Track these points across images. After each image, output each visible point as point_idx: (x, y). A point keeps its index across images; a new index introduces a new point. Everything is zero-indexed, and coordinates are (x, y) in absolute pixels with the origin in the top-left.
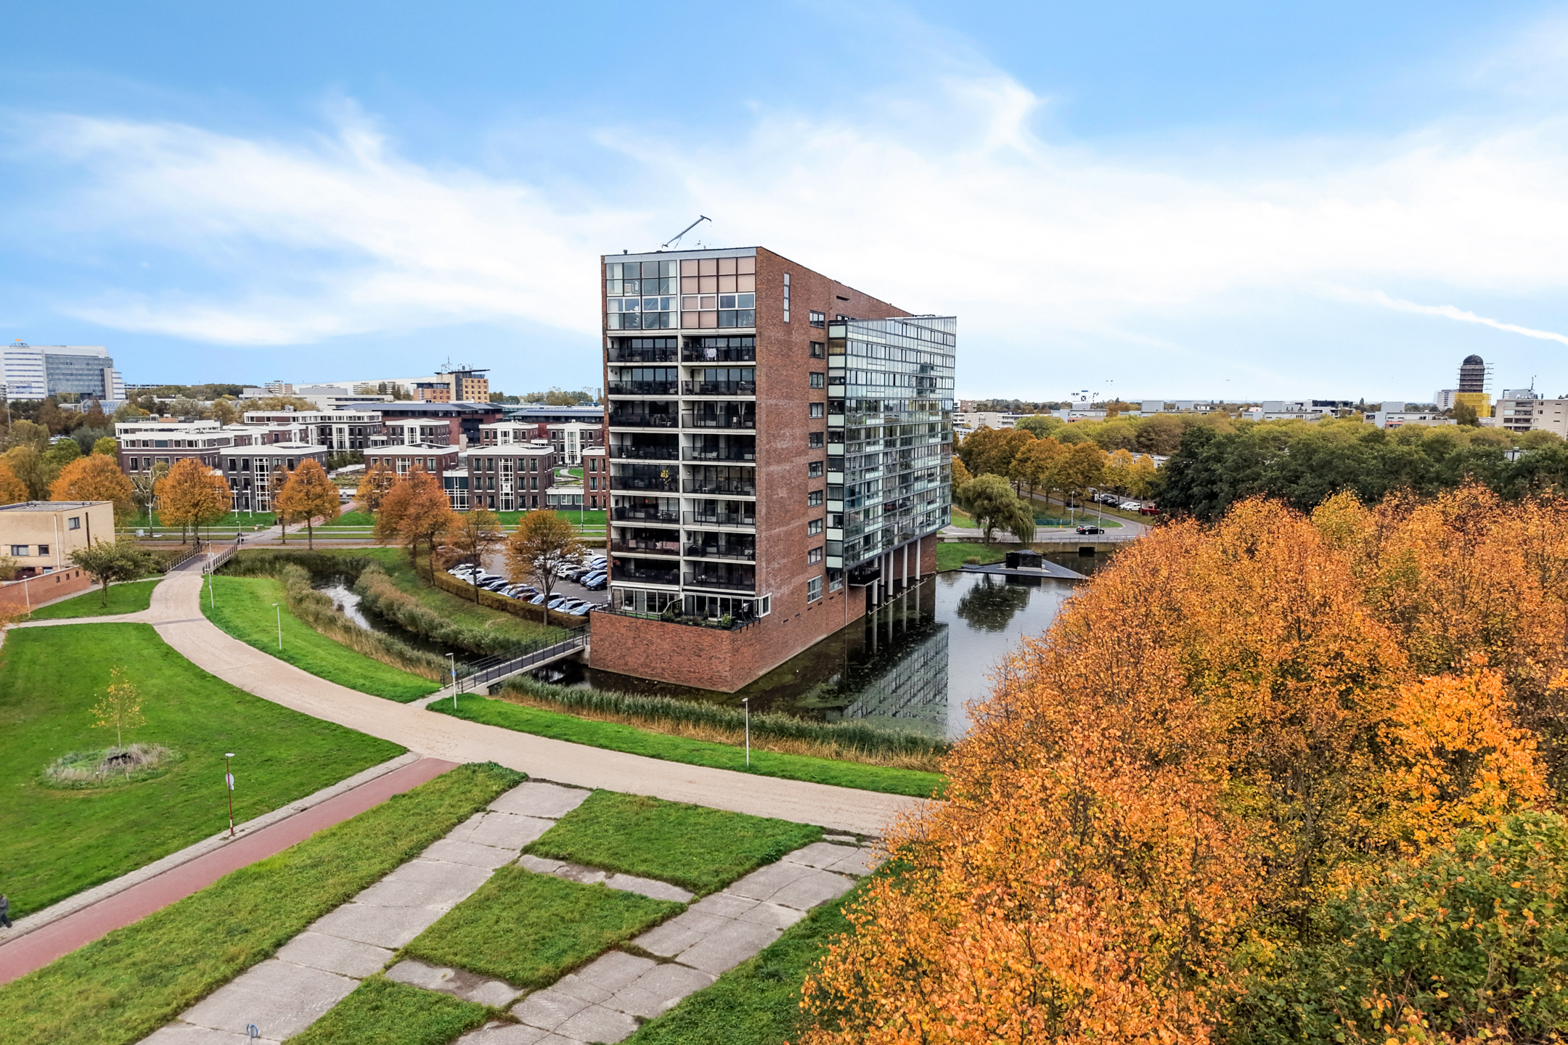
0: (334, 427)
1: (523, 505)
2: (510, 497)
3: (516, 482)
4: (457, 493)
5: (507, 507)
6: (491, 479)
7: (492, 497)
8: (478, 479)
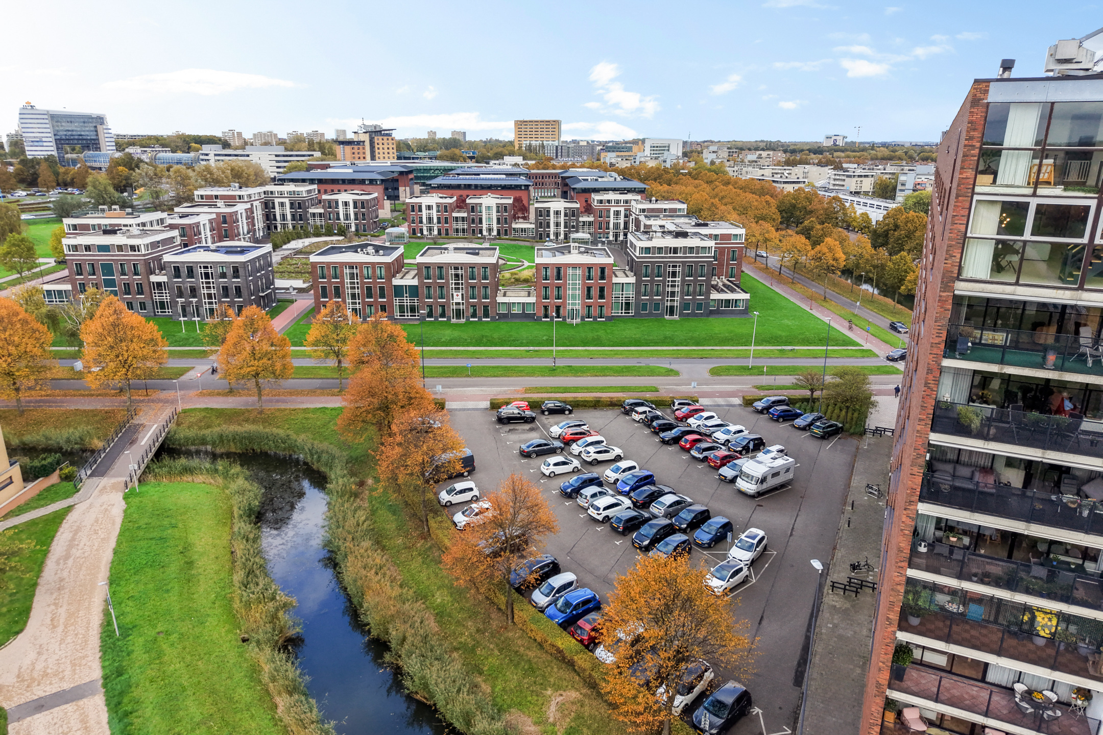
0: (277, 201)
1: (474, 315)
2: (461, 307)
3: (467, 292)
4: (407, 301)
5: (458, 317)
6: (442, 287)
7: (443, 307)
8: (429, 287)
